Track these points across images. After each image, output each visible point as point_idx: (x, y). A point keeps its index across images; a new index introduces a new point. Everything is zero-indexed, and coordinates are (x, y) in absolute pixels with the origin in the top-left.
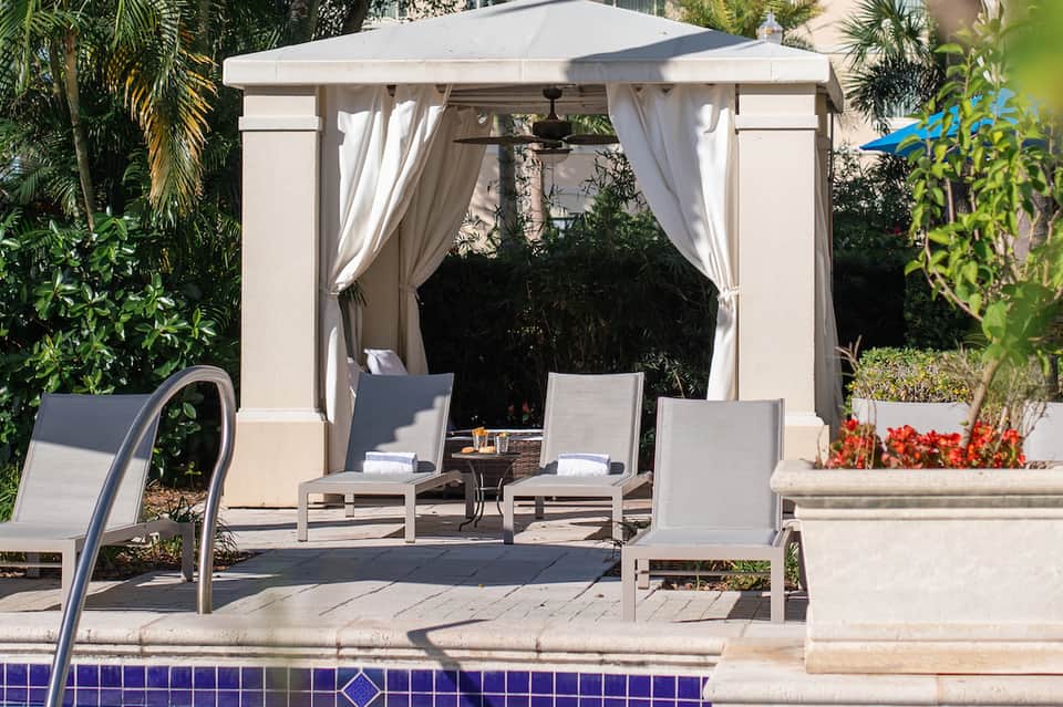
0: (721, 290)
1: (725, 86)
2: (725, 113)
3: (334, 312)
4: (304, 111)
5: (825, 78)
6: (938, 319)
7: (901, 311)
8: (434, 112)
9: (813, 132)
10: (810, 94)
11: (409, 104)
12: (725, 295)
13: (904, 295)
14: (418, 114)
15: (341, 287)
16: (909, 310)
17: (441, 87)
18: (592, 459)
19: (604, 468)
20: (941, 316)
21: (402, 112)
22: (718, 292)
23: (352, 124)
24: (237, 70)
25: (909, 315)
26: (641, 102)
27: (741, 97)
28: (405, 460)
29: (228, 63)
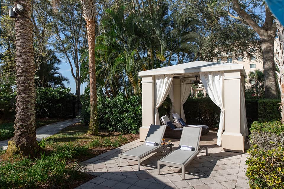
0: (221, 108)
1: (222, 71)
2: (222, 77)
3: (157, 111)
4: (151, 80)
5: (242, 68)
6: (265, 112)
7: (258, 110)
8: (171, 79)
9: (239, 79)
10: (239, 72)
11: (167, 78)
12: (222, 110)
13: (258, 108)
14: (168, 79)
15: (157, 107)
16: (259, 110)
17: (172, 74)
18: (188, 147)
19: (190, 149)
20: (266, 111)
21: (166, 79)
22: (221, 109)
23: (158, 82)
24: (141, 74)
25: (259, 111)
26: (206, 75)
27: (225, 73)
28: (153, 144)
29: (139, 72)
